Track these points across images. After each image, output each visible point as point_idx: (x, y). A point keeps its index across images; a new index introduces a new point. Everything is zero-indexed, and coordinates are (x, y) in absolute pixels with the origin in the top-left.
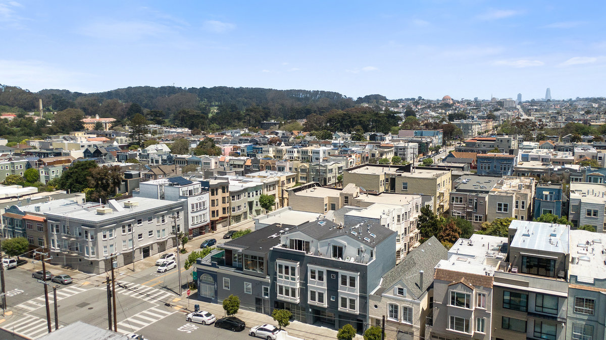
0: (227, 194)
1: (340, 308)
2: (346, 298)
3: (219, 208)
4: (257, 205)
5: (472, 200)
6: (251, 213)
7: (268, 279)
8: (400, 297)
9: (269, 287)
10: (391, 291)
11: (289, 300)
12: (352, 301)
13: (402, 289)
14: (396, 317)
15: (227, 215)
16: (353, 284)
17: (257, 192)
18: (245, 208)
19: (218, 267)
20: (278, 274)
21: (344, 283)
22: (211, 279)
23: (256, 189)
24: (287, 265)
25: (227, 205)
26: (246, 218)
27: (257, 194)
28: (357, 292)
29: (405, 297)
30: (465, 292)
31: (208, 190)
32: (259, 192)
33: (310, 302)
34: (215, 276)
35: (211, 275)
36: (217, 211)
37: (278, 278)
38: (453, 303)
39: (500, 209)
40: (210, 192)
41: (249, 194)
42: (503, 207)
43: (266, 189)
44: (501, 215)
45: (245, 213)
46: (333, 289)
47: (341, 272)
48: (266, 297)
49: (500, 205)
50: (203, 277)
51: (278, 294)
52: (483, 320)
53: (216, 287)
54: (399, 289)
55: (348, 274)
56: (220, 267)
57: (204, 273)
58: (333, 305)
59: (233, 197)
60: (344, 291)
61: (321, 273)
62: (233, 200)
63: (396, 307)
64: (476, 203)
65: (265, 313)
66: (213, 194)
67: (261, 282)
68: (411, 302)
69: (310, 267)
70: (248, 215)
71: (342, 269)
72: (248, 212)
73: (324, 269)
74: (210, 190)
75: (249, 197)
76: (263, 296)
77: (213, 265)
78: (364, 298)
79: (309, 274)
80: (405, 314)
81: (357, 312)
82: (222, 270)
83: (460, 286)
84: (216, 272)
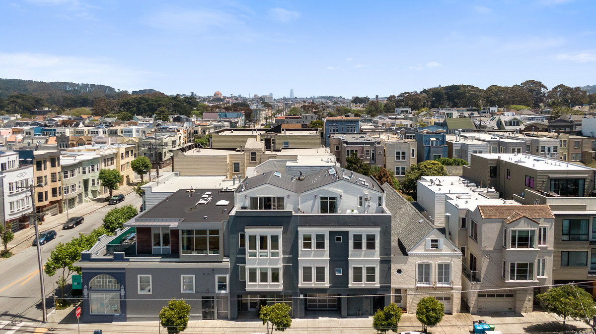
0: (58, 169)
1: (352, 284)
2: (361, 268)
3: (48, 188)
4: (93, 184)
5: (368, 151)
6: (87, 194)
7: (226, 263)
8: (434, 252)
9: (228, 276)
10: (422, 246)
11: (268, 289)
12: (371, 270)
13: (436, 241)
14: (427, 280)
15: (59, 198)
16: (371, 246)
17: (93, 166)
18: (80, 189)
19: (127, 260)
20: (248, 250)
21: (358, 246)
22: (111, 282)
23: (92, 163)
24: (264, 234)
25: (58, 184)
26: (81, 201)
27: (93, 170)
28: (376, 256)
29: (441, 250)
30: (529, 229)
31: (31, 163)
32: (95, 168)
33: (302, 284)
34: (120, 276)
35: (112, 275)
36: (46, 192)
37: (248, 257)
38: (513, 245)
39: (398, 158)
40: (35, 166)
41: (84, 169)
42: (401, 155)
43: (103, 164)
44: (400, 163)
45: (80, 195)
46: (339, 258)
47: (353, 231)
48: (223, 292)
49: (398, 153)
50: (95, 281)
51: (248, 283)
52: (544, 260)
53: (123, 294)
54: (432, 241)
55: (364, 231)
56: (131, 259)
57: (96, 274)
58: (340, 282)
59: (66, 173)
60: (359, 258)
61: (320, 238)
62: (66, 177)
63: (428, 266)
64: (373, 154)
65: (220, 317)
66: (39, 168)
67: (213, 270)
68: (449, 256)
69: (303, 231)
70: (84, 198)
71: (353, 226)
72: (84, 194)
73: (325, 231)
74: (35, 162)
75: (84, 173)
76: (217, 291)
77: (117, 258)
78: (386, 262)
79: (301, 242)
80: (440, 273)
81: (377, 284)
82: (136, 262)
83: (522, 221)
84: (124, 269)
